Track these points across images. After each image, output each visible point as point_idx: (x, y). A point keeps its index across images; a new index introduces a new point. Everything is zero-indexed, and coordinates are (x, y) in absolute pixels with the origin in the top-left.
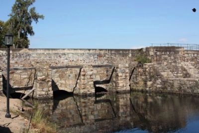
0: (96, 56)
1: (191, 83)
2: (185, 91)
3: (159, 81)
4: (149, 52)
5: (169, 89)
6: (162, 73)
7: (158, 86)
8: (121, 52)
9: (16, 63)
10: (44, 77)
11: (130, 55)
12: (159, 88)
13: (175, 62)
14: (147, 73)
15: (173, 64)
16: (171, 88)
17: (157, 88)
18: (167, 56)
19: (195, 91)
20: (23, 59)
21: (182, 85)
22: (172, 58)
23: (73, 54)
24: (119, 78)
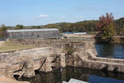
0: (49, 50)
1: (97, 64)
2: (94, 67)
3: (80, 62)
4: (73, 46)
5: (86, 66)
6: (82, 58)
7: (79, 64)
8: (59, 46)
9: (14, 59)
10: (31, 66)
11: (63, 47)
12: (80, 65)
13: (85, 51)
14: (74, 58)
15: (84, 52)
16: (87, 65)
17: (79, 65)
18: (81, 48)
19: (99, 68)
20: (16, 56)
21: (93, 64)
22: (84, 48)
23: (39, 50)
24: (62, 61)
